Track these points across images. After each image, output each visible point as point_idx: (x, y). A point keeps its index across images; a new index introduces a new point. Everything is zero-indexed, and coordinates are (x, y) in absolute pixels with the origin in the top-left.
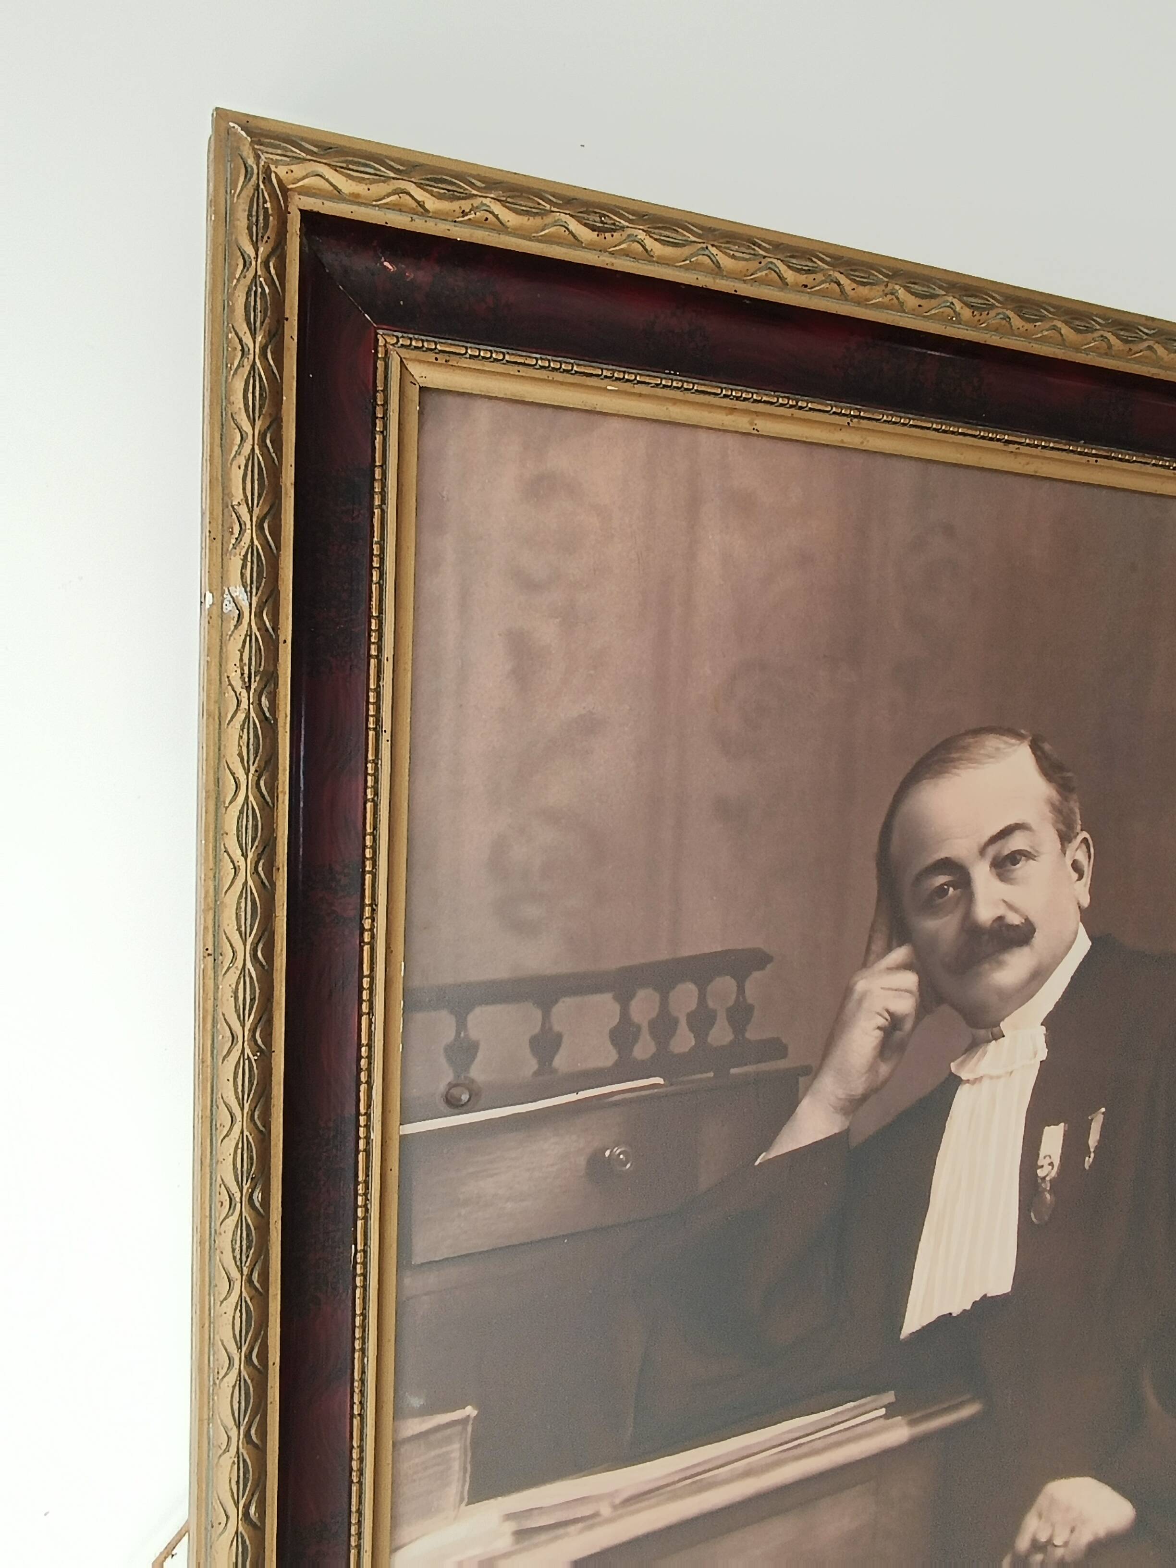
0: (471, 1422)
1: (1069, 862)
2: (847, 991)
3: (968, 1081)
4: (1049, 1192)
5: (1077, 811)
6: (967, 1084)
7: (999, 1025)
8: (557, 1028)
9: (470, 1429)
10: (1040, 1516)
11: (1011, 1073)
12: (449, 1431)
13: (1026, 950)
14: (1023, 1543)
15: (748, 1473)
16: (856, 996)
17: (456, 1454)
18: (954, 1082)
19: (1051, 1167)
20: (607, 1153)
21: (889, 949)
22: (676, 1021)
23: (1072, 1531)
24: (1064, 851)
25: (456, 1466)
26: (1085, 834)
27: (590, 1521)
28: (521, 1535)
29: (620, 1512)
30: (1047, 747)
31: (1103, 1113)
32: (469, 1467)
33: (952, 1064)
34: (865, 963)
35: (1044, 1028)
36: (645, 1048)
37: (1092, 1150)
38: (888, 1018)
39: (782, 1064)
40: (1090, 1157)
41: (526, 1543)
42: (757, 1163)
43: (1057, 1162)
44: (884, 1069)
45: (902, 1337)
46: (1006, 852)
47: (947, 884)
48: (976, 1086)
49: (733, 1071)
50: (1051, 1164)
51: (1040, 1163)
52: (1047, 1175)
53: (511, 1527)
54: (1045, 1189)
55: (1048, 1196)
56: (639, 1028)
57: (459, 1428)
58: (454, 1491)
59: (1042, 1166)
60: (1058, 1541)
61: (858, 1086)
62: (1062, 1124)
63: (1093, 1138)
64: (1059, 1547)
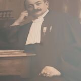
22: (4, 15)
23: (50, 73)
24: (45, 3)
36: (1, 17)
38: (25, 16)
43: (46, 31)
46: (38, 3)
47: (32, 6)
49: (9, 19)
52: (44, 32)
63: (51, 29)
64: (48, 75)
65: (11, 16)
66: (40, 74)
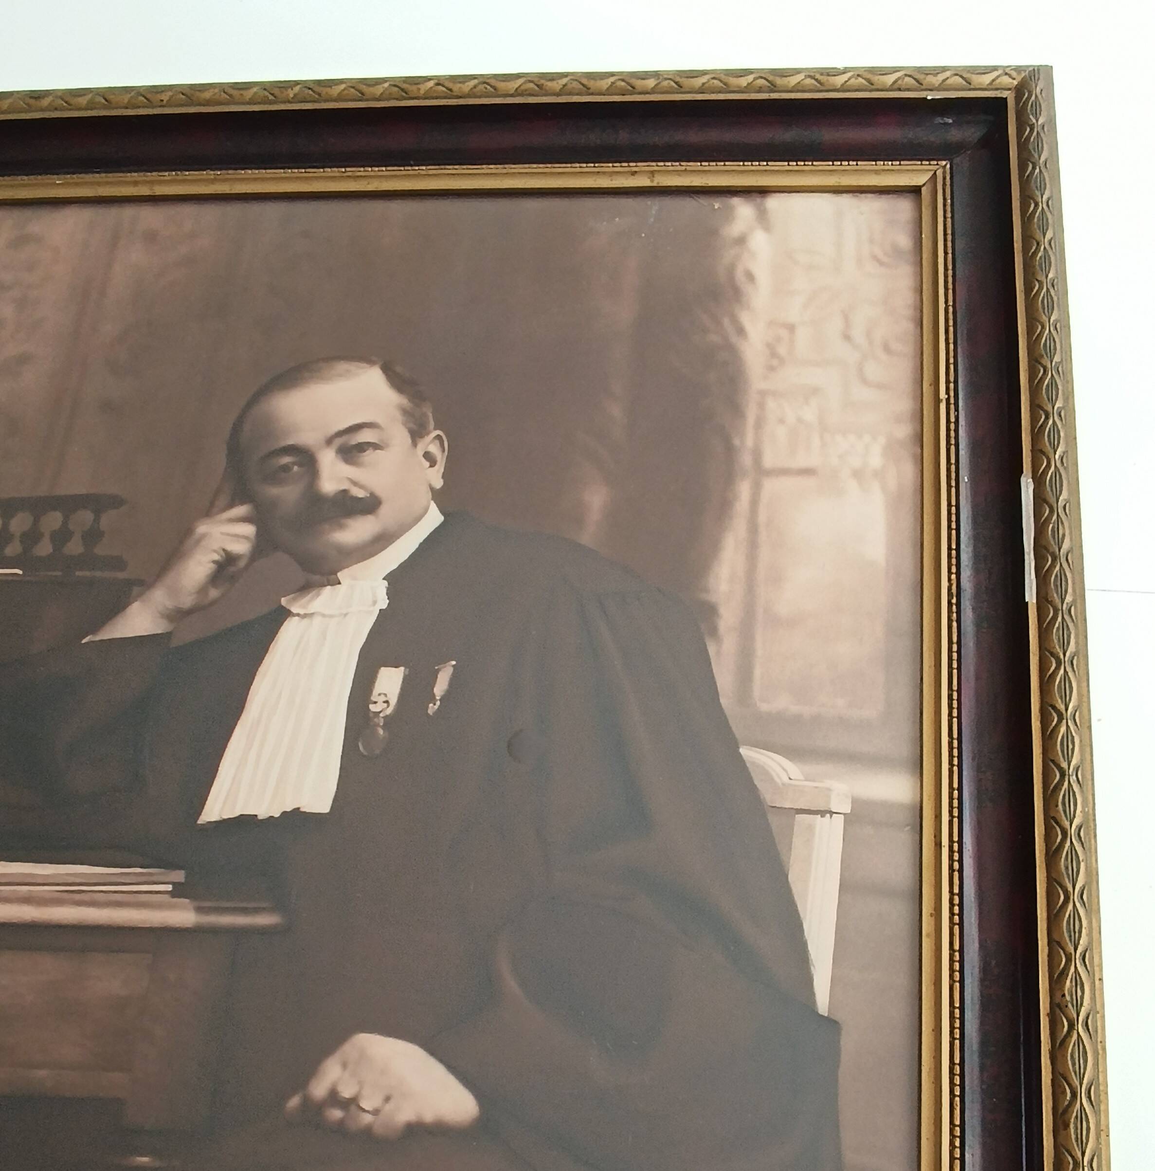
1: (420, 451)
2: (189, 531)
3: (298, 615)
4: (384, 727)
5: (430, 415)
6: (297, 618)
7: (336, 574)
10: (345, 1066)
11: (346, 615)
13: (370, 517)
14: (319, 1089)
15: (27, 900)
16: (196, 536)
18: (284, 614)
19: (385, 705)
21: (231, 506)
22: (42, 535)
23: (387, 1099)
24: (415, 444)
26: (438, 432)
30: (399, 369)
31: (454, 666)
33: (283, 599)
34: (208, 512)
35: (386, 583)
36: (13, 549)
37: (438, 698)
38: (223, 554)
39: (121, 575)
40: (435, 704)
42: (83, 641)
43: (393, 701)
44: (214, 593)
45: (199, 822)
46: (353, 442)
47: (294, 464)
48: (306, 621)
49: (77, 573)
50: (387, 702)
51: (373, 699)
52: (380, 712)
54: (378, 725)
55: (381, 732)
56: (12, 536)
59: (375, 703)
60: (365, 1104)
61: (187, 602)
62: (402, 669)
63: (440, 687)
64: (368, 1112)
65: (100, 550)
66: (294, 1102)
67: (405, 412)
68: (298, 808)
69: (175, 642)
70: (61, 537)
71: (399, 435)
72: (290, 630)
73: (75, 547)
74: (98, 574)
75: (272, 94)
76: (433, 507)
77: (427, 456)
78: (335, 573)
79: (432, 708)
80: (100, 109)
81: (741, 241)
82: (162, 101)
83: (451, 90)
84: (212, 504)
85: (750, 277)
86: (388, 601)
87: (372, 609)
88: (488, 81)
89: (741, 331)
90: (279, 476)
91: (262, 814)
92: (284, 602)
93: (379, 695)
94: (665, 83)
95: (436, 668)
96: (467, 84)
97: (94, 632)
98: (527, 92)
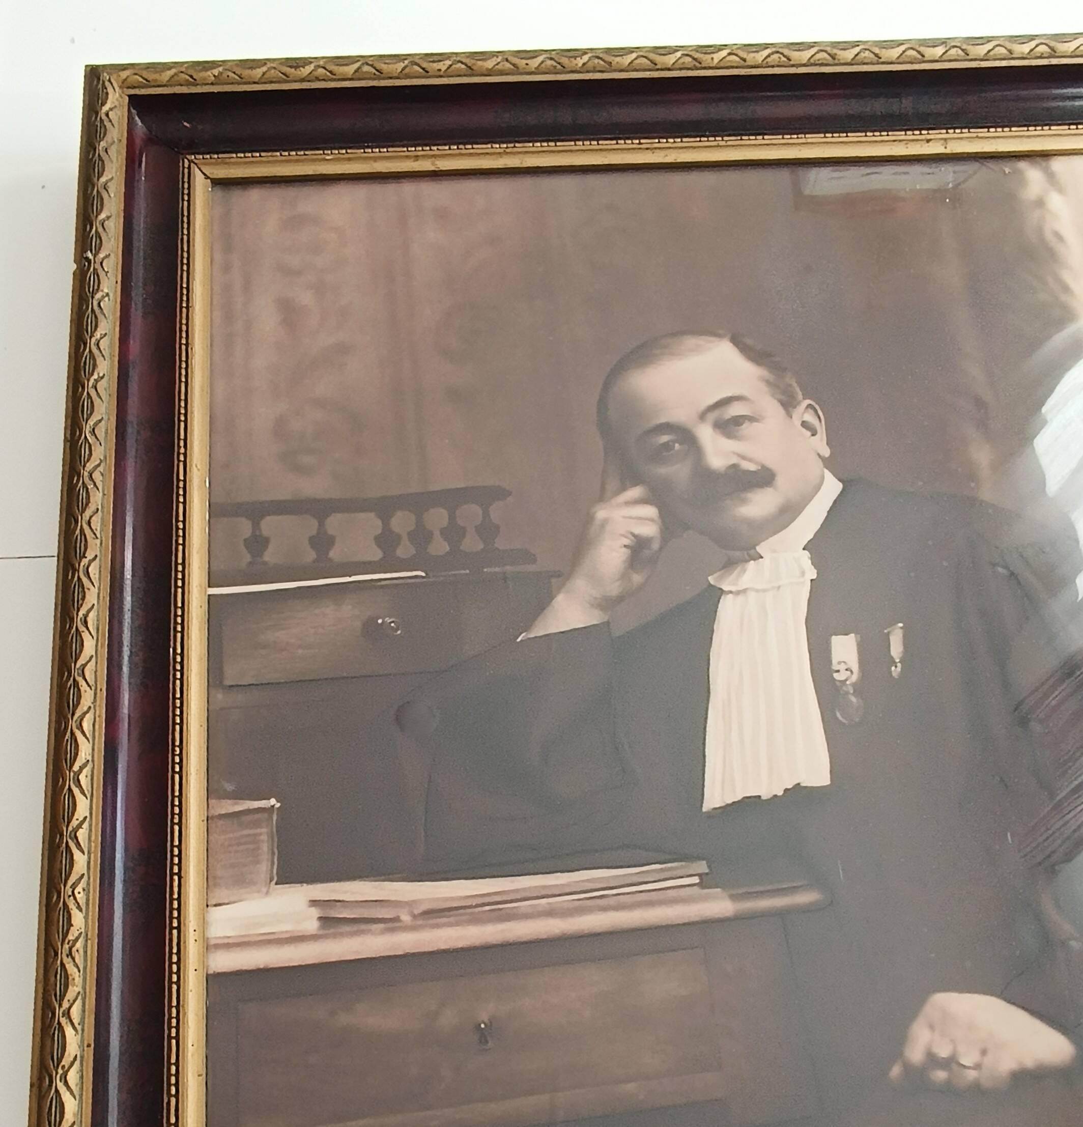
0: (275, 812)
1: (798, 423)
2: (589, 519)
3: (731, 592)
4: (853, 694)
5: (795, 385)
6: (731, 595)
7: (755, 549)
8: (331, 532)
9: (275, 818)
10: (932, 1027)
11: (779, 587)
12: (257, 816)
13: (769, 491)
14: (915, 1054)
15: (550, 913)
16: (597, 522)
17: (264, 837)
19: (849, 672)
20: (380, 621)
21: (623, 489)
22: (431, 534)
23: (984, 1052)
24: (789, 414)
25: (265, 847)
26: (808, 402)
27: (392, 924)
28: (325, 921)
29: (420, 922)
30: (749, 341)
31: (901, 628)
32: (276, 851)
34: (602, 497)
35: (807, 553)
36: (405, 550)
37: (897, 660)
38: (633, 538)
39: (531, 568)
40: (896, 667)
41: (332, 931)
42: (519, 640)
43: (855, 667)
44: (637, 578)
45: (704, 810)
46: (727, 417)
47: (674, 442)
48: (740, 598)
50: (849, 669)
51: (835, 667)
52: (846, 680)
53: (315, 913)
54: (847, 693)
55: (853, 699)
56: (399, 537)
57: (266, 815)
58: (264, 868)
59: (838, 671)
60: (965, 1061)
61: (614, 589)
62: (853, 635)
63: (896, 649)
64: (969, 1068)
66: (896, 1071)
67: (768, 383)
68: (799, 784)
69: (617, 633)
70: (453, 533)
71: (770, 407)
72: (727, 609)
73: (472, 543)
74: (508, 568)
75: (559, 63)
76: (828, 475)
77: (804, 424)
78: (754, 547)
79: (896, 671)
80: (370, 79)
81: (1040, 203)
82: (440, 70)
83: (745, 60)
84: (603, 489)
85: (1059, 237)
86: (816, 571)
87: (802, 580)
88: (780, 50)
89: (1066, 289)
90: (661, 454)
91: (765, 794)
92: (711, 579)
93: (839, 663)
94: (953, 51)
95: (886, 631)
96: (761, 53)
97: (527, 629)
98: (820, 62)
